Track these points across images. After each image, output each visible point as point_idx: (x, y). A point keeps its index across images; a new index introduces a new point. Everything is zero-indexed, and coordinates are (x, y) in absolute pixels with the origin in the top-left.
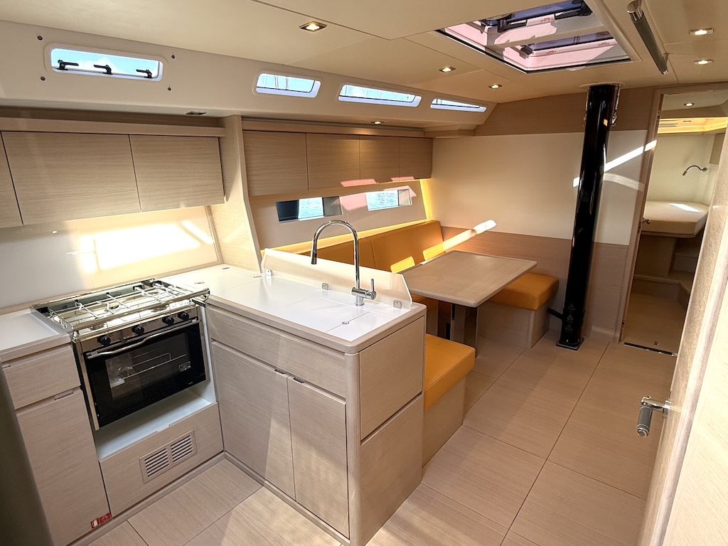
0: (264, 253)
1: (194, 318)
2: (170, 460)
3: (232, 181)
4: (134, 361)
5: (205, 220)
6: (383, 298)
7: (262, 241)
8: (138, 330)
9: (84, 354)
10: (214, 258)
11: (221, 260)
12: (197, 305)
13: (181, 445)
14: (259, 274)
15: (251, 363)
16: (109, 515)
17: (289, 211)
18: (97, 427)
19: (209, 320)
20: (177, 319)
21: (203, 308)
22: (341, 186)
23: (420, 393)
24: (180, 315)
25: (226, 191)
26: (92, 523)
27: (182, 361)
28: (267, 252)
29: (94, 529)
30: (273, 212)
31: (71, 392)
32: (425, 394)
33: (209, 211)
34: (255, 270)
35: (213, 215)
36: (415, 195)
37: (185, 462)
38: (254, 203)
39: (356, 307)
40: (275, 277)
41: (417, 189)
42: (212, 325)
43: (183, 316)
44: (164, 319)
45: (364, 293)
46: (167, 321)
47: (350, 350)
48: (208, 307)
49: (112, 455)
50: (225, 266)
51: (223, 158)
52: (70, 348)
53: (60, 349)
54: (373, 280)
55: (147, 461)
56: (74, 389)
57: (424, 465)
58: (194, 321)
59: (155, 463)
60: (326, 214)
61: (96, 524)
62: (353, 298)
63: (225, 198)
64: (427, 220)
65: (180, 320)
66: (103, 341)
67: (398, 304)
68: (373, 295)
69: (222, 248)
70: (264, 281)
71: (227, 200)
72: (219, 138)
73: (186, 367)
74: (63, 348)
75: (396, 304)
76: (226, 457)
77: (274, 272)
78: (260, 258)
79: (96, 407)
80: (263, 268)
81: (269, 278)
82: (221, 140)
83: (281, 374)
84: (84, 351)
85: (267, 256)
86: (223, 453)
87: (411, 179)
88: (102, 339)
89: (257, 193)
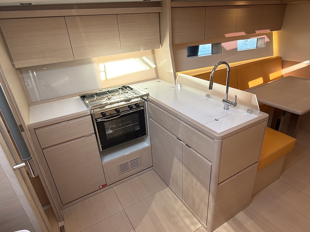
0: (178, 74)
1: (142, 107)
2: (130, 167)
3: (165, 36)
4: (116, 124)
5: (151, 56)
6: (241, 106)
7: (177, 68)
8: (117, 110)
9: (96, 119)
10: (154, 75)
11: (157, 77)
12: (144, 101)
13: (135, 162)
14: (174, 85)
15: (166, 132)
16: (106, 184)
17: (193, 51)
18: (101, 150)
19: (149, 108)
20: (134, 107)
21: (146, 102)
22: (225, 37)
23: (257, 162)
24: (135, 105)
25: (161, 42)
26: (100, 186)
27: (136, 126)
28: (179, 74)
29: (101, 189)
30: (185, 52)
31: (91, 135)
32: (259, 162)
33: (153, 52)
34: (173, 84)
35: (155, 54)
36: (269, 40)
37: (136, 169)
38: (175, 48)
39: (224, 110)
40: (182, 88)
41: (270, 36)
42: (150, 111)
43: (137, 105)
44: (129, 106)
45: (230, 103)
46: (130, 107)
47: (218, 138)
48: (148, 102)
49: (107, 162)
50: (159, 80)
51: (161, 24)
52: (90, 116)
53: (86, 117)
54: (236, 96)
55: (120, 166)
56: (92, 134)
57: (253, 196)
58: (142, 108)
59: (123, 168)
60: (213, 52)
61: (101, 187)
62: (223, 104)
63: (160, 46)
64: (274, 56)
65: (136, 107)
66: (104, 114)
67: (250, 111)
68: (235, 105)
69: (158, 71)
70: (177, 90)
71: (162, 46)
72: (159, 13)
73: (138, 128)
74: (87, 116)
75: (249, 111)
76: (153, 169)
77: (182, 85)
78: (175, 77)
79: (101, 142)
80: (176, 83)
81: (179, 88)
82: (160, 14)
83: (180, 141)
84: (96, 118)
85: (179, 76)
86: (152, 167)
87: (268, 31)
88: (103, 113)
89: (177, 42)
